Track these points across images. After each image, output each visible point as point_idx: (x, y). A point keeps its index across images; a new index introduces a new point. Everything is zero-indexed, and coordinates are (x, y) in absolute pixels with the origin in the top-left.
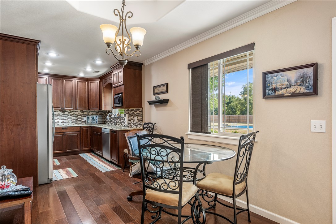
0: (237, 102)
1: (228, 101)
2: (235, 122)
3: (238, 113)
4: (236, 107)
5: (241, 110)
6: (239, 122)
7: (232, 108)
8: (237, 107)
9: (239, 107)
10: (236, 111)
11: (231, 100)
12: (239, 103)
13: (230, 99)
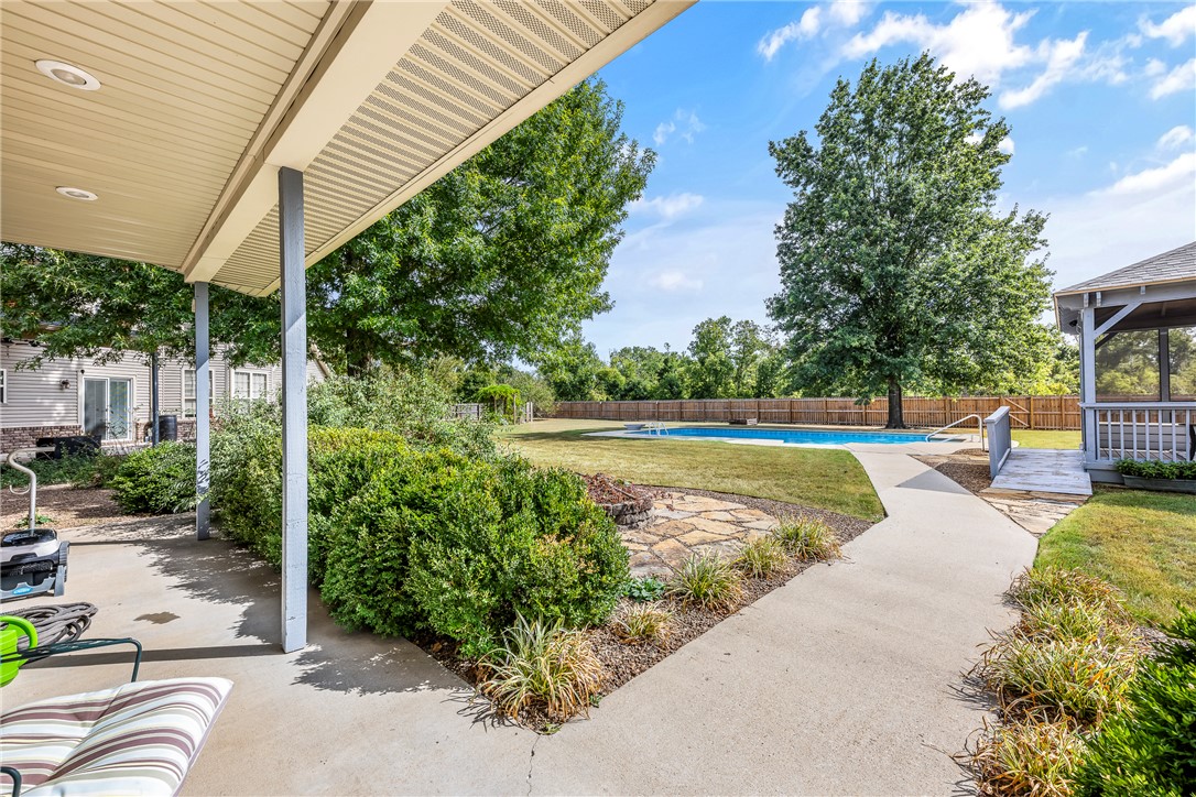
0: (683, 369)
1: (661, 365)
2: (673, 420)
3: (686, 395)
4: (679, 382)
5: (693, 387)
6: (681, 419)
7: (671, 384)
8: (683, 381)
9: (688, 380)
10: (681, 392)
11: (669, 364)
12: (688, 370)
13: (666, 362)
